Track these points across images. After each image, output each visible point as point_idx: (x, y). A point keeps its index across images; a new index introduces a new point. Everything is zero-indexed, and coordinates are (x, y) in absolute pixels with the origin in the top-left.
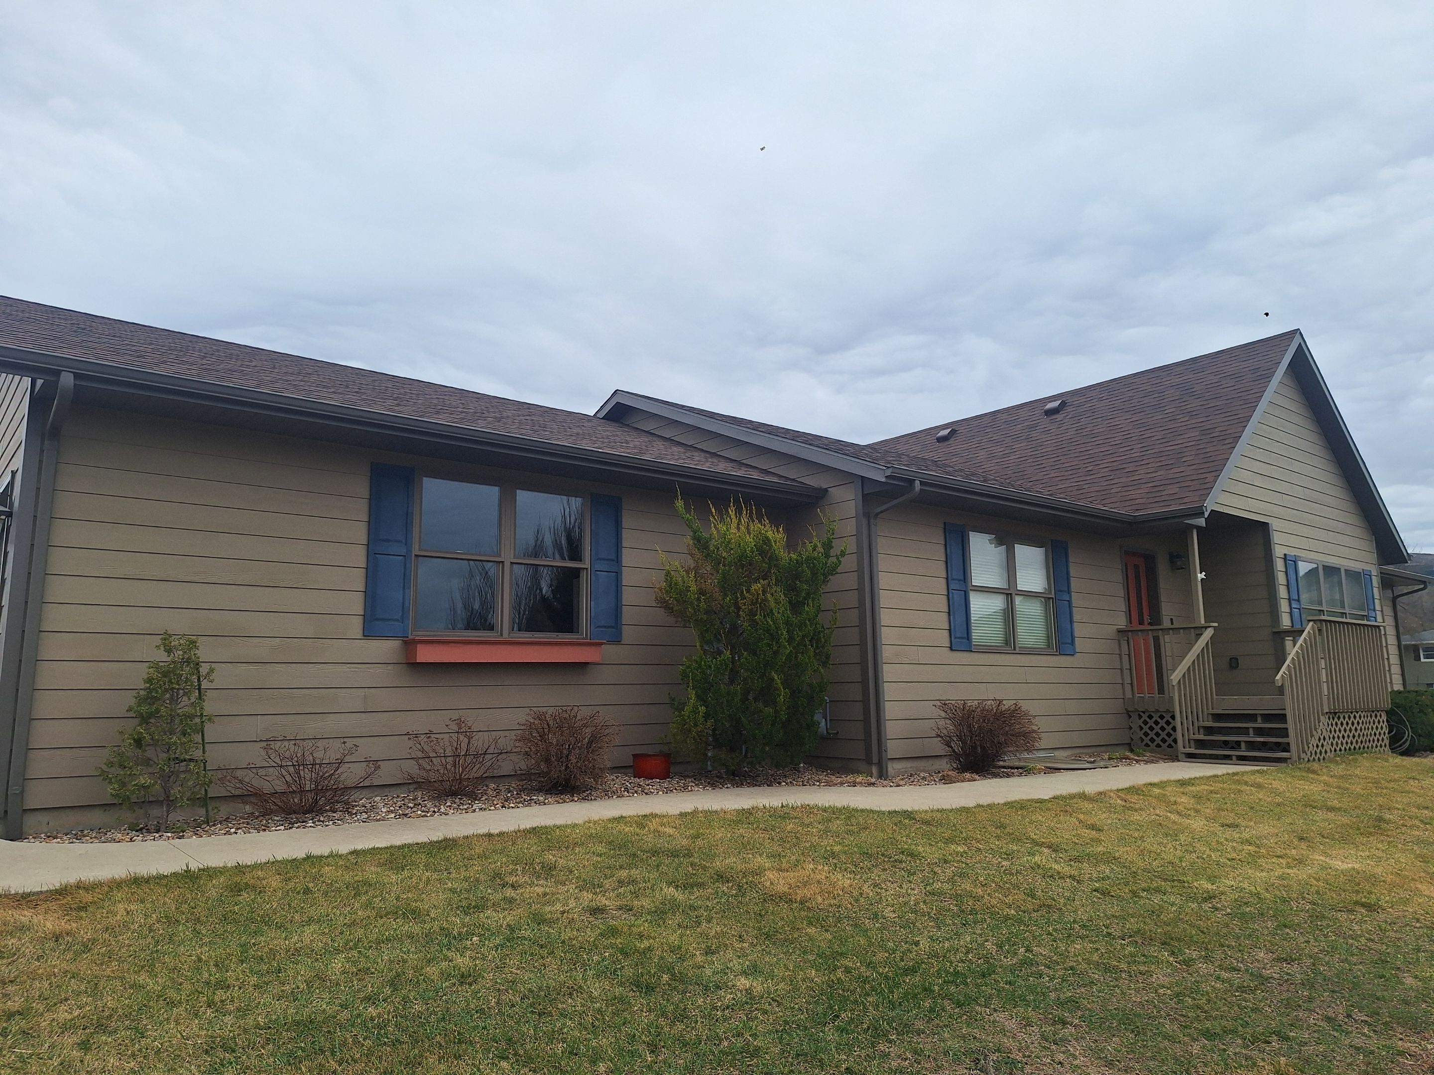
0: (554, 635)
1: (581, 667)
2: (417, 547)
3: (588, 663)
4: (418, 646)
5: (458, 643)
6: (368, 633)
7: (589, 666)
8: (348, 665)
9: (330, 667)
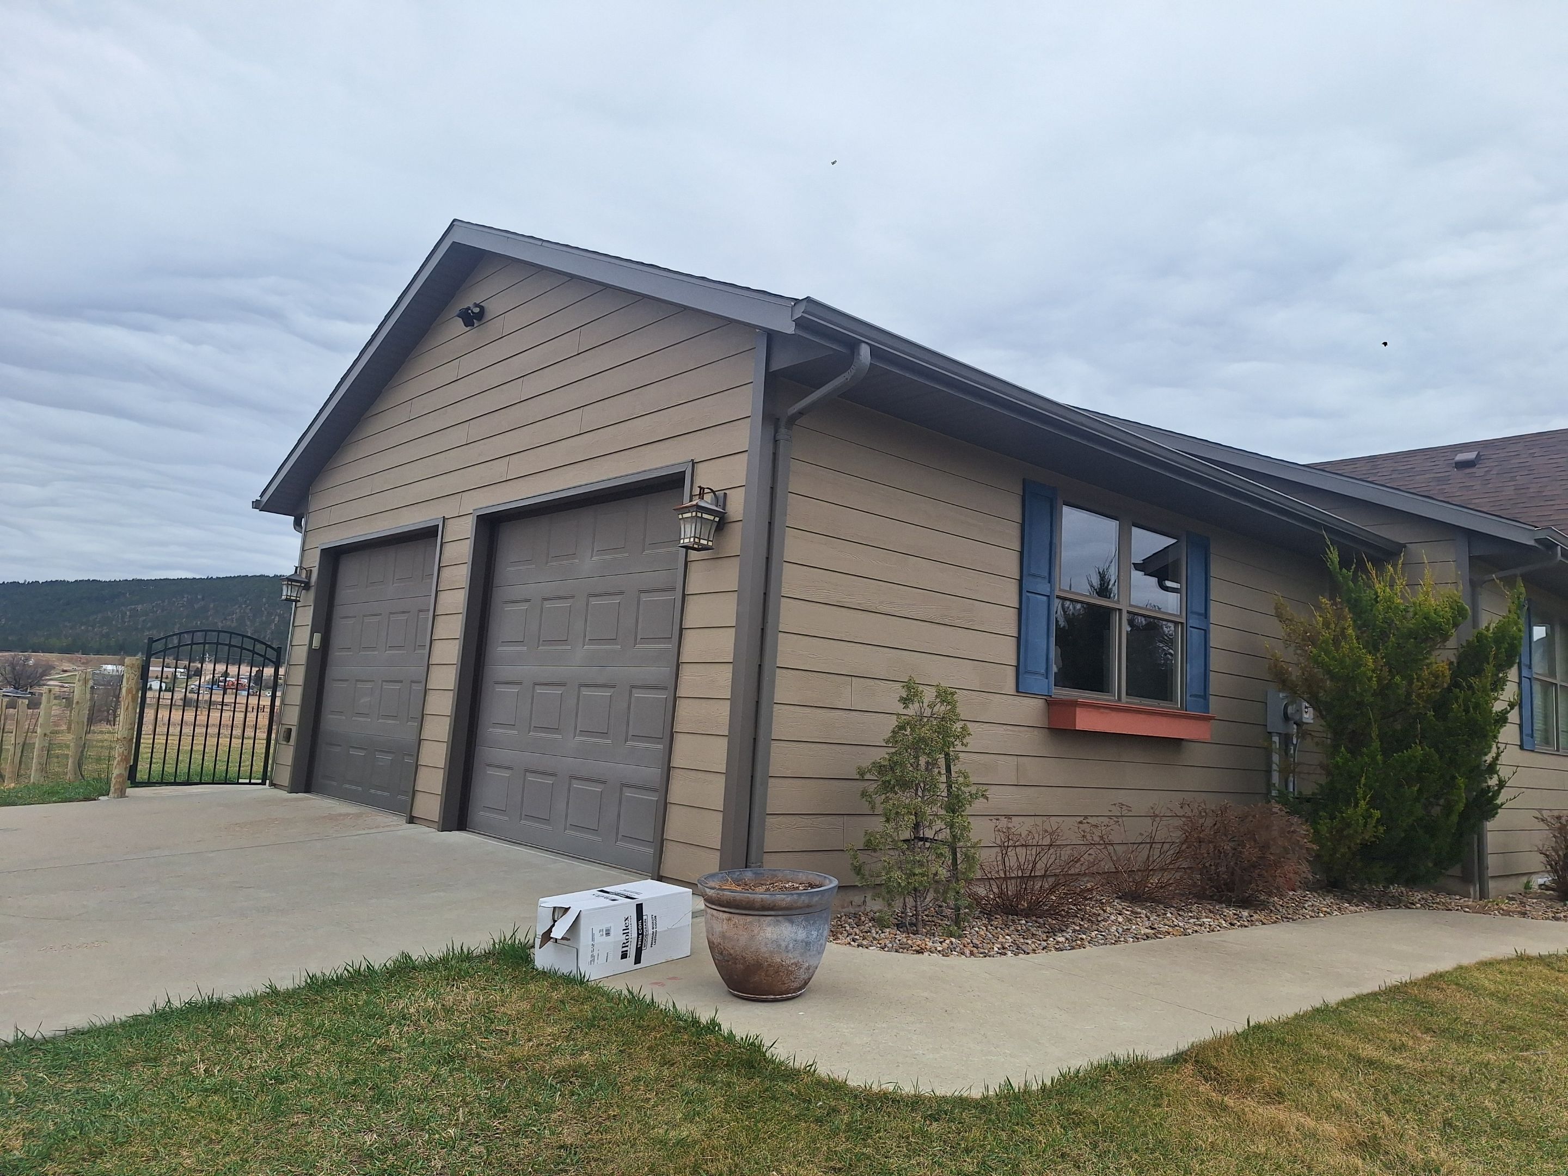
0: (1155, 702)
1: (1175, 743)
2: (1058, 589)
3: (1182, 739)
4: (1078, 709)
5: (1107, 708)
6: (1019, 690)
7: (1184, 743)
8: (1005, 727)
9: (992, 728)
